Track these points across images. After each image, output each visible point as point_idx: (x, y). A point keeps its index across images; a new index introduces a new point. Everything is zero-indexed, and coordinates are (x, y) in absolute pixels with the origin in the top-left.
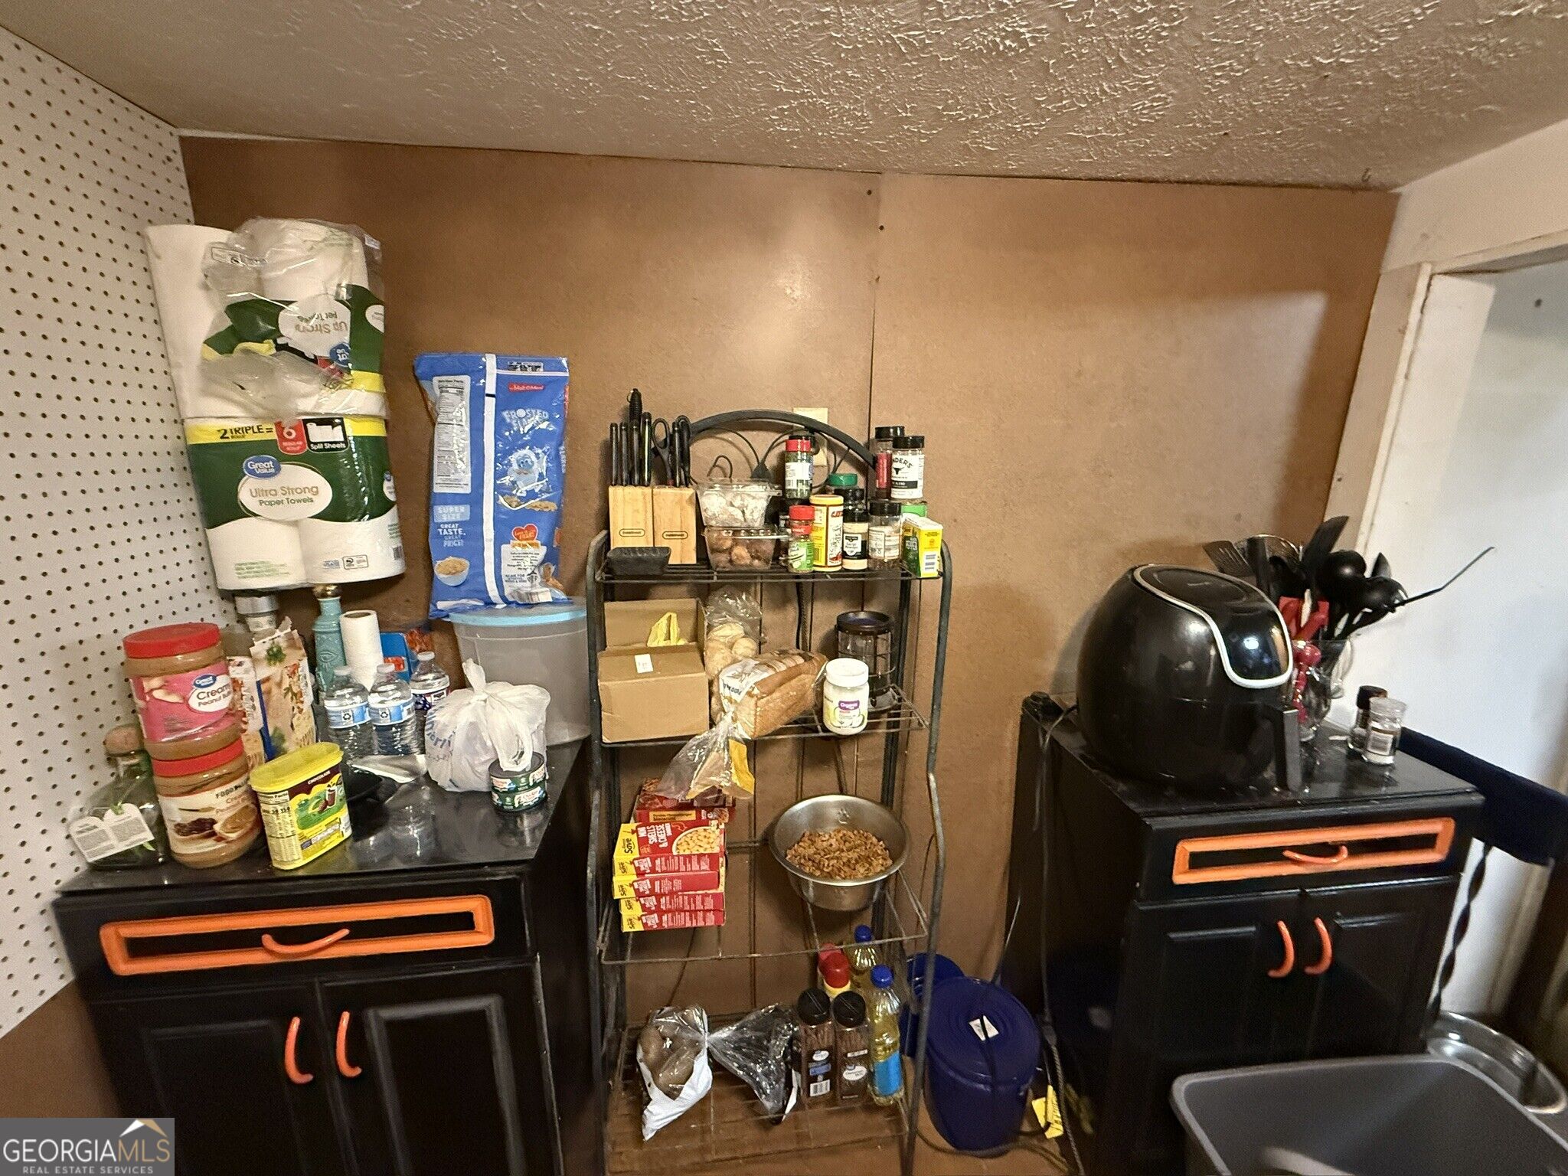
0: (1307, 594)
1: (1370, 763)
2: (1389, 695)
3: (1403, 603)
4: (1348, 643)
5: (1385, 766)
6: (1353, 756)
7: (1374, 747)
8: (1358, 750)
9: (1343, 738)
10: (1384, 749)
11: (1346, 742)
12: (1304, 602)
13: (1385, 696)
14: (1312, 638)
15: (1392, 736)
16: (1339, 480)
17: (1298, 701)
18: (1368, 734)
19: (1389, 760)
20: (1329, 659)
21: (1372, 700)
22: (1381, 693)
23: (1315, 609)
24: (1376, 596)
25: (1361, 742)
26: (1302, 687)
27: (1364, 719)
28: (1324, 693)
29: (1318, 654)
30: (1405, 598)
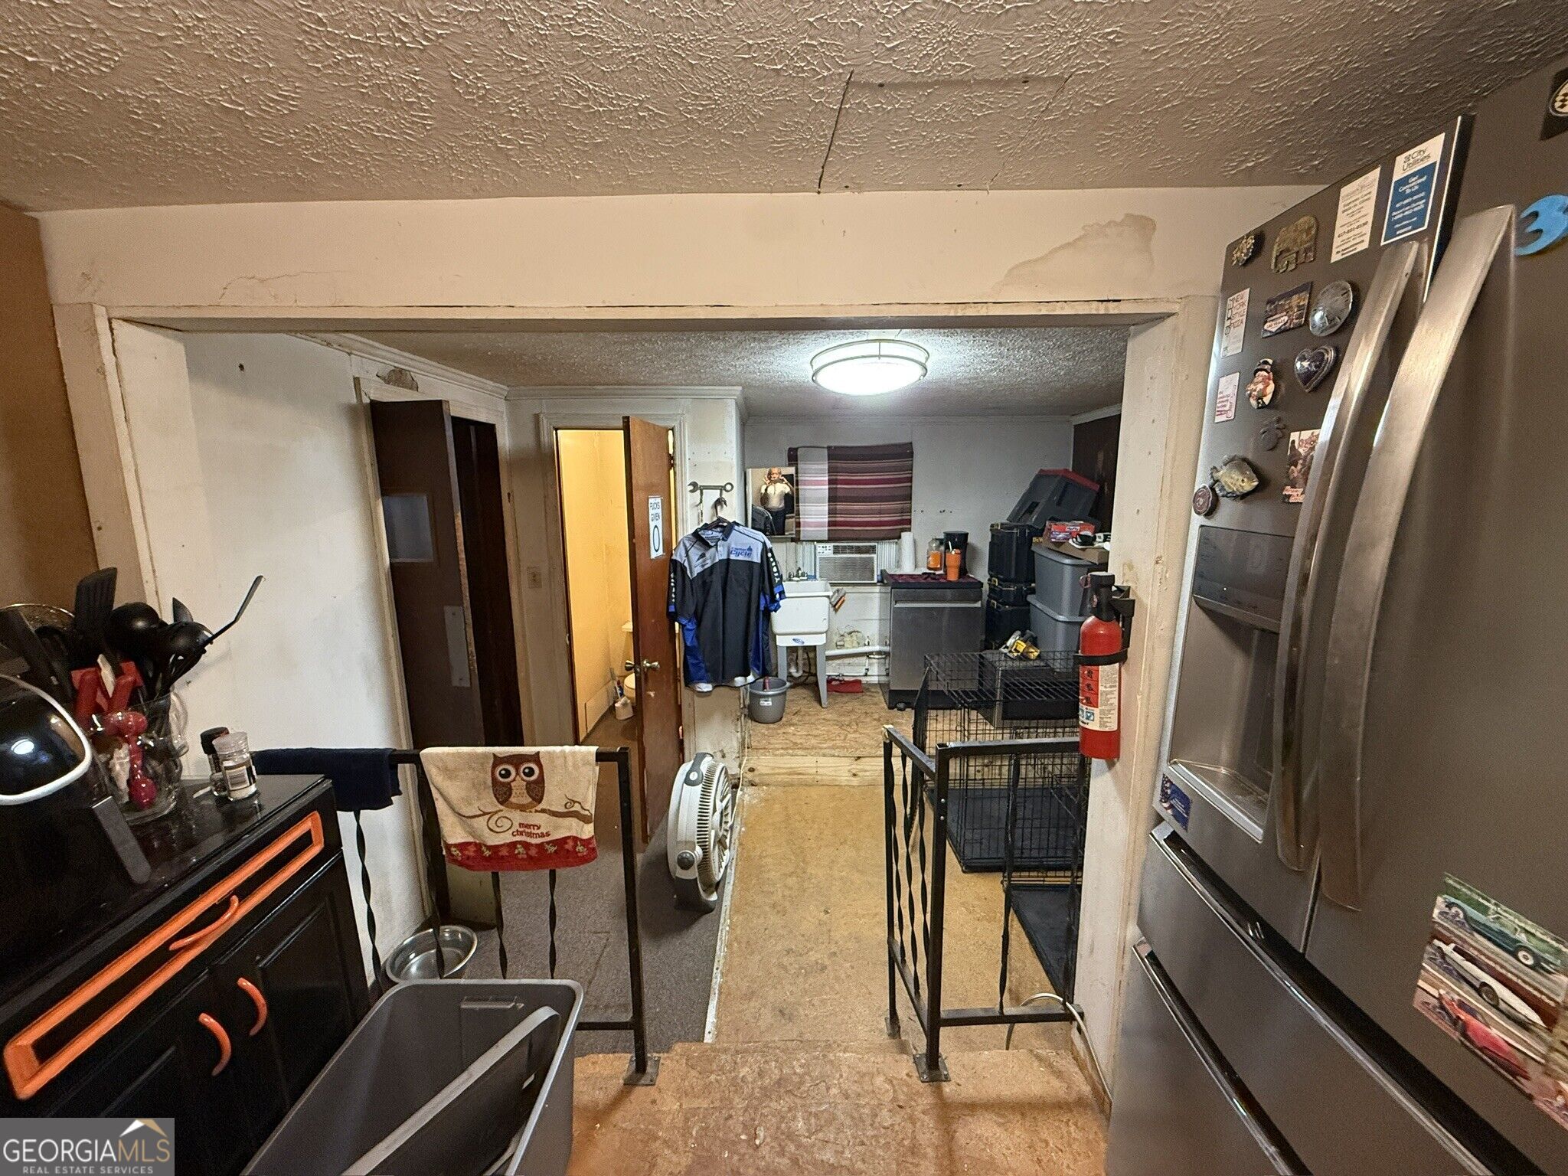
0: (101, 660)
1: (237, 801)
2: (231, 732)
3: (210, 641)
4: (173, 697)
5: (251, 797)
6: (223, 801)
7: (232, 785)
8: (223, 793)
9: (208, 789)
10: (244, 782)
11: (211, 792)
12: (100, 669)
13: (228, 733)
14: (129, 705)
15: (245, 767)
16: (99, 529)
17: (139, 777)
18: (224, 775)
19: (253, 789)
20: (158, 719)
21: (214, 742)
22: (222, 732)
23: (118, 673)
24: (182, 642)
25: (221, 785)
26: (139, 762)
27: (216, 763)
28: (169, 755)
29: (143, 718)
30: (210, 636)
